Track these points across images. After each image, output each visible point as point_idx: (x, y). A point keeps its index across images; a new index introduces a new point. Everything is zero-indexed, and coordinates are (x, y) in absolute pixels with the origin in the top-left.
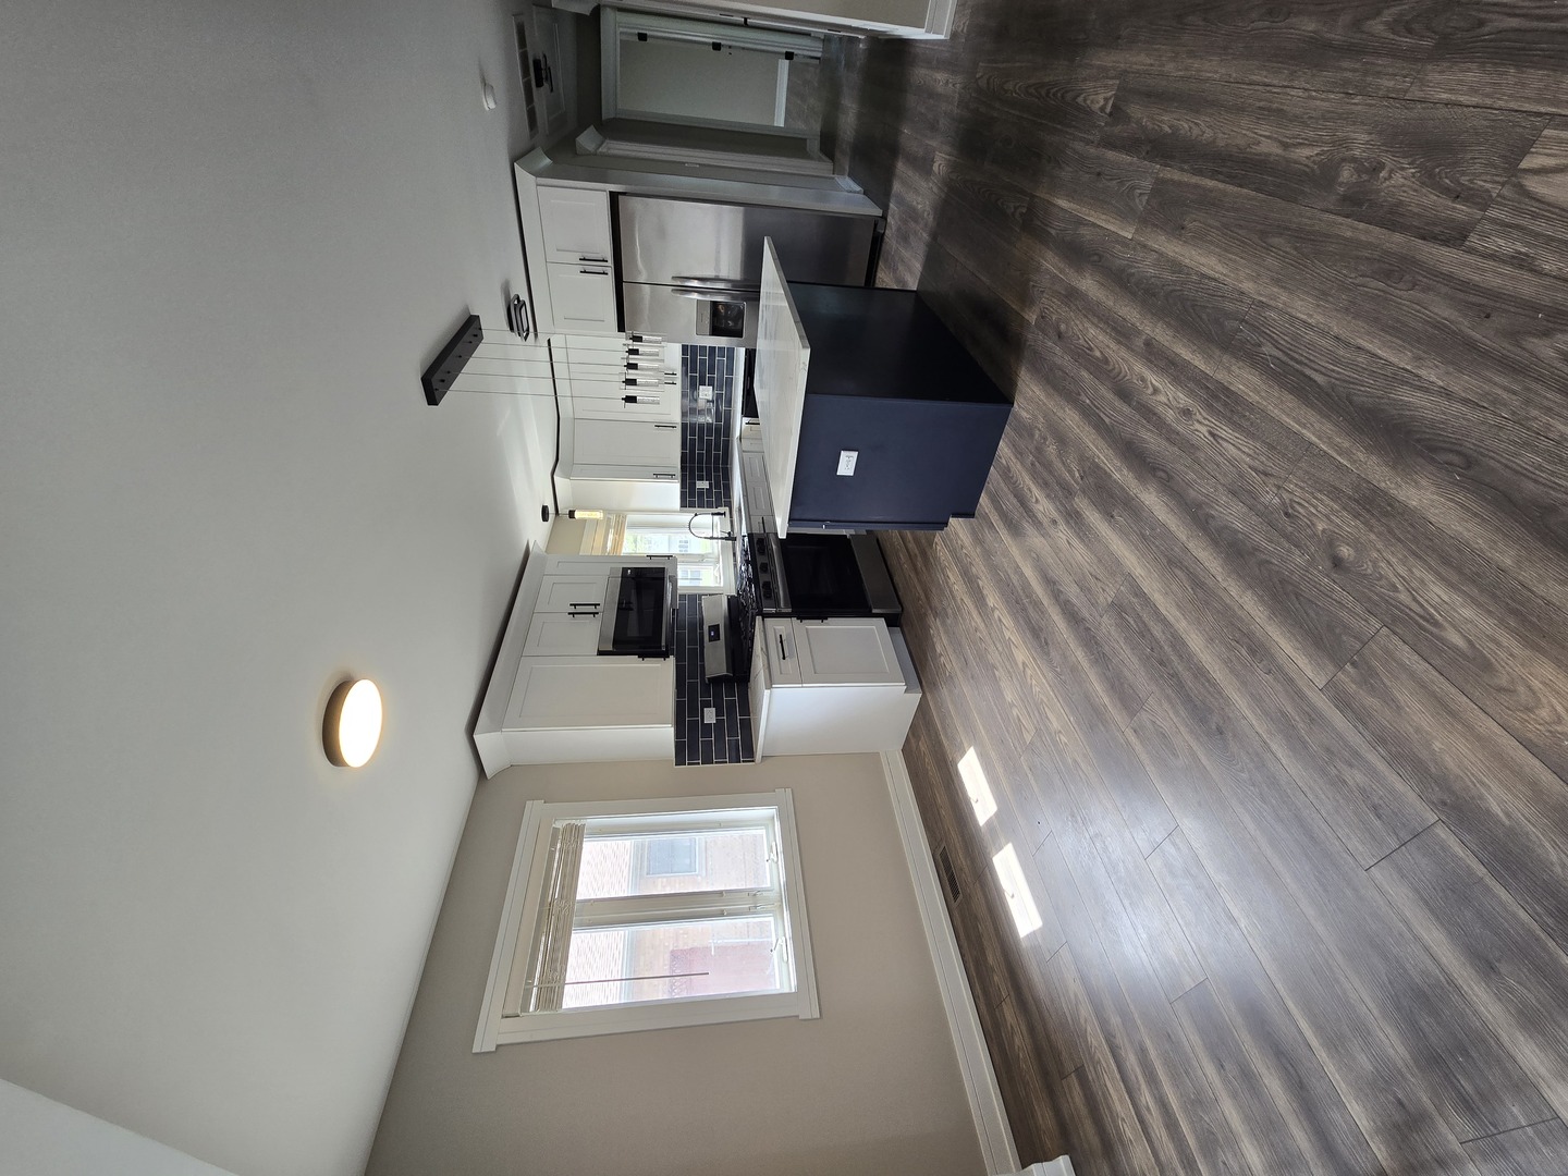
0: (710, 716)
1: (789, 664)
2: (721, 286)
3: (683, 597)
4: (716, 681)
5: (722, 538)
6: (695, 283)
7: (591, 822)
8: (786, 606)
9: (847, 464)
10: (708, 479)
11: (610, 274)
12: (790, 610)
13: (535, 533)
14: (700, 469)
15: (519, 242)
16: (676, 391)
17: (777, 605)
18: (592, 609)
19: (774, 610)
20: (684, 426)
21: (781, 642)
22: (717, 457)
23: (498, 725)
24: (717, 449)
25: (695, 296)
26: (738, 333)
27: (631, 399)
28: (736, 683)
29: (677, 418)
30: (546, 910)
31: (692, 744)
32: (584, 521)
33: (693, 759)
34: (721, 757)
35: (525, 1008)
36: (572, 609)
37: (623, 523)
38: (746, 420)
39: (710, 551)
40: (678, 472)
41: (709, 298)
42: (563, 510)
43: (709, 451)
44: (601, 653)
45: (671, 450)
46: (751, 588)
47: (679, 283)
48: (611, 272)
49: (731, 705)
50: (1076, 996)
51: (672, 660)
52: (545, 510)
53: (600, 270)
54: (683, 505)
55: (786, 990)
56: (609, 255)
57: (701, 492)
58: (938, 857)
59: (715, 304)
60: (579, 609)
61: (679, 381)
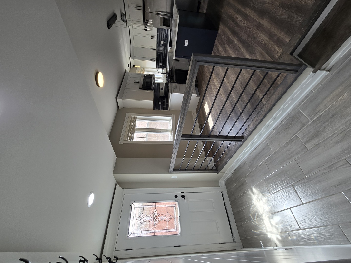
0: (160, 103)
1: (175, 90)
2: (165, 14)
3: (156, 83)
4: (162, 97)
5: (164, 74)
6: (160, 13)
7: (138, 117)
8: (175, 81)
9: (186, 43)
10: (162, 63)
11: (142, 10)
12: (176, 81)
13: (127, 69)
14: (161, 61)
15: (123, 4)
16: (155, 41)
17: (174, 80)
18: (138, 82)
19: (173, 81)
20: (157, 50)
21: (174, 87)
22: (164, 58)
23: (121, 98)
24: (164, 57)
25: (160, 16)
26: (169, 26)
27: (146, 30)
28: (166, 97)
29: (156, 48)
30: (130, 128)
31: (156, 106)
32: (136, 68)
33: (157, 109)
34: (162, 109)
35: (127, 140)
36: (134, 81)
37: (144, 70)
38: (170, 48)
39: (162, 76)
40: (156, 59)
41: (163, 17)
42: (132, 65)
43: (162, 57)
44: (140, 89)
45: (154, 55)
46: (169, 78)
47: (157, 13)
48: (142, 9)
49: (164, 102)
50: (217, 132)
51: (153, 91)
52: (128, 64)
53: (140, 9)
54: (157, 67)
55: (171, 141)
56: (142, 5)
57: (160, 65)
58: (200, 126)
59: (164, 18)
60: (136, 82)
61: (156, 39)
